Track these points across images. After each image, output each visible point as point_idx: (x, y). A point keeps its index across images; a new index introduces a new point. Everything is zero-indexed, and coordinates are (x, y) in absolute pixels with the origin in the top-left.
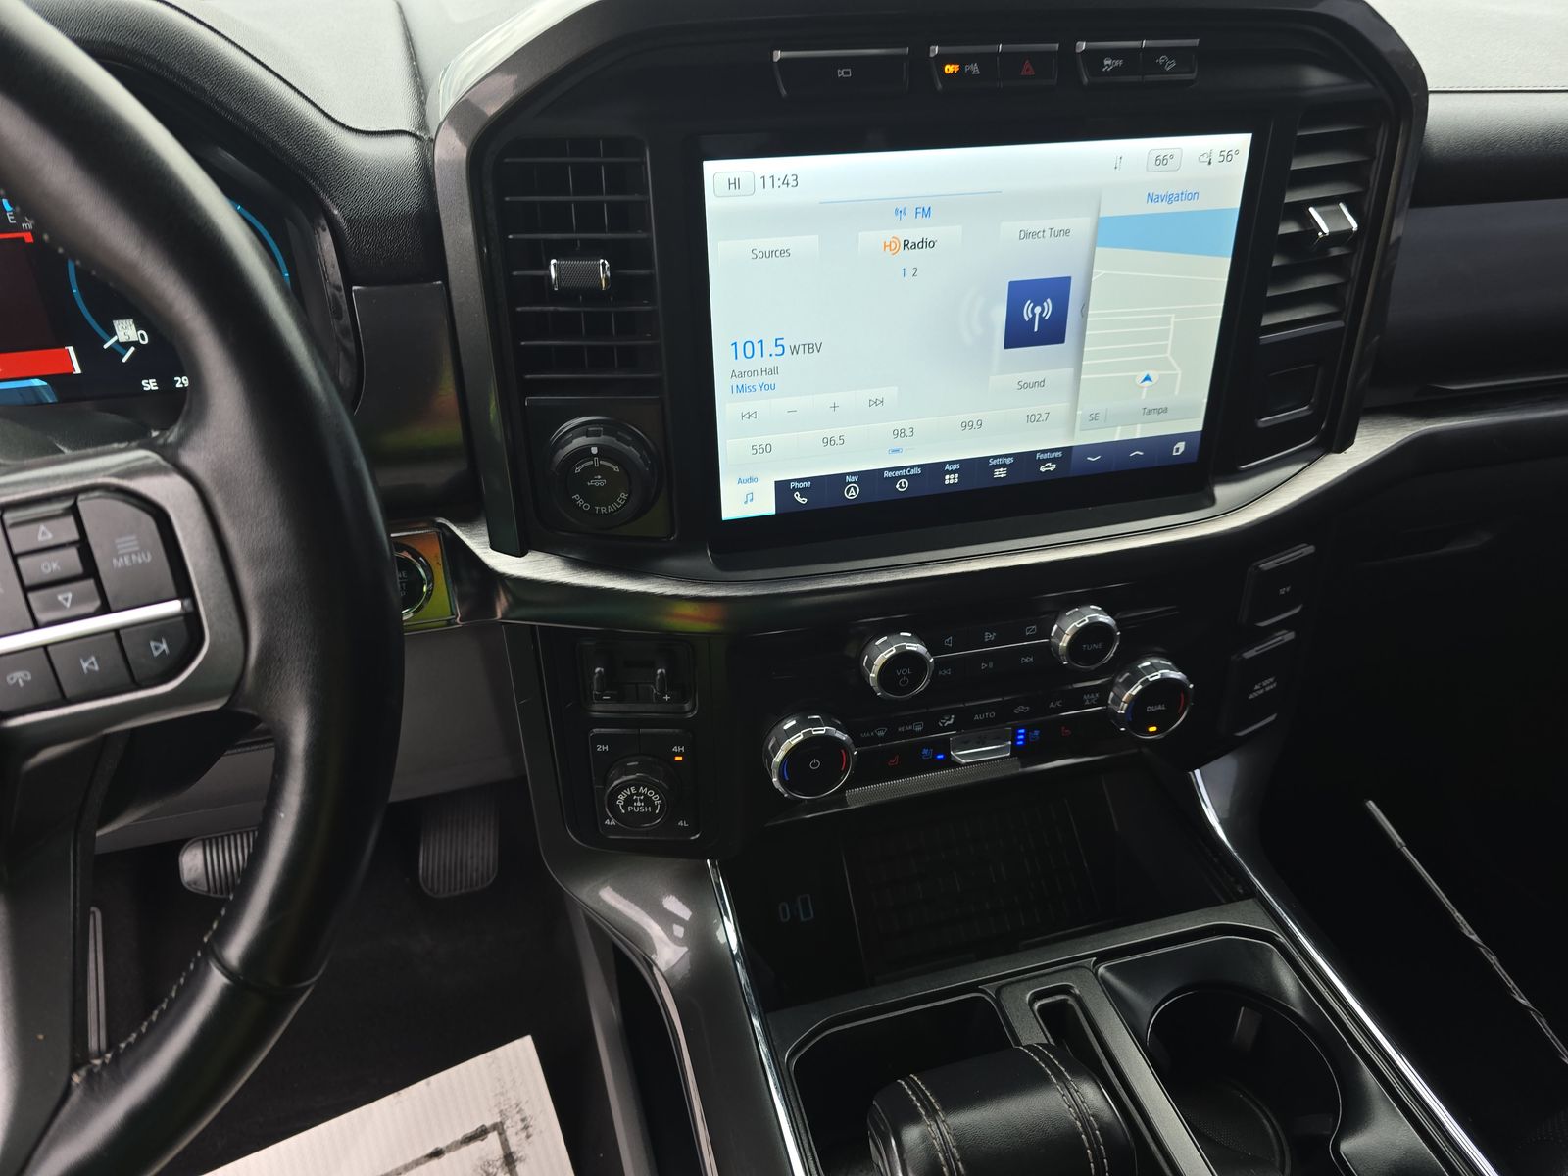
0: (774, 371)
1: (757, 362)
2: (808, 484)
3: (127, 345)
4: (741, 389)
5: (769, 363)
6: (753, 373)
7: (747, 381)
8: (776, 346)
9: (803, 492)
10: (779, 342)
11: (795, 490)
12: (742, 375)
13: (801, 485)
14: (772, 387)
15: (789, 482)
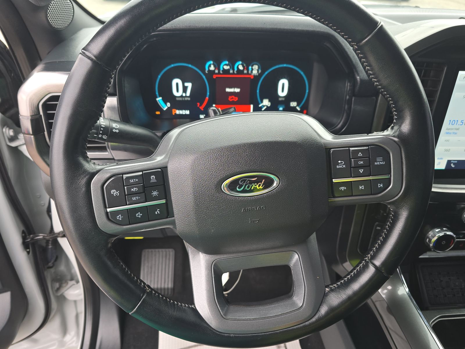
0: (458, 129)
1: (455, 126)
2: (456, 162)
3: (264, 106)
4: (447, 133)
5: (457, 127)
6: (452, 129)
7: (450, 131)
8: (461, 122)
9: (454, 164)
10: (462, 121)
11: (452, 163)
12: (449, 129)
13: (454, 162)
14: (456, 134)
15: (451, 160)
